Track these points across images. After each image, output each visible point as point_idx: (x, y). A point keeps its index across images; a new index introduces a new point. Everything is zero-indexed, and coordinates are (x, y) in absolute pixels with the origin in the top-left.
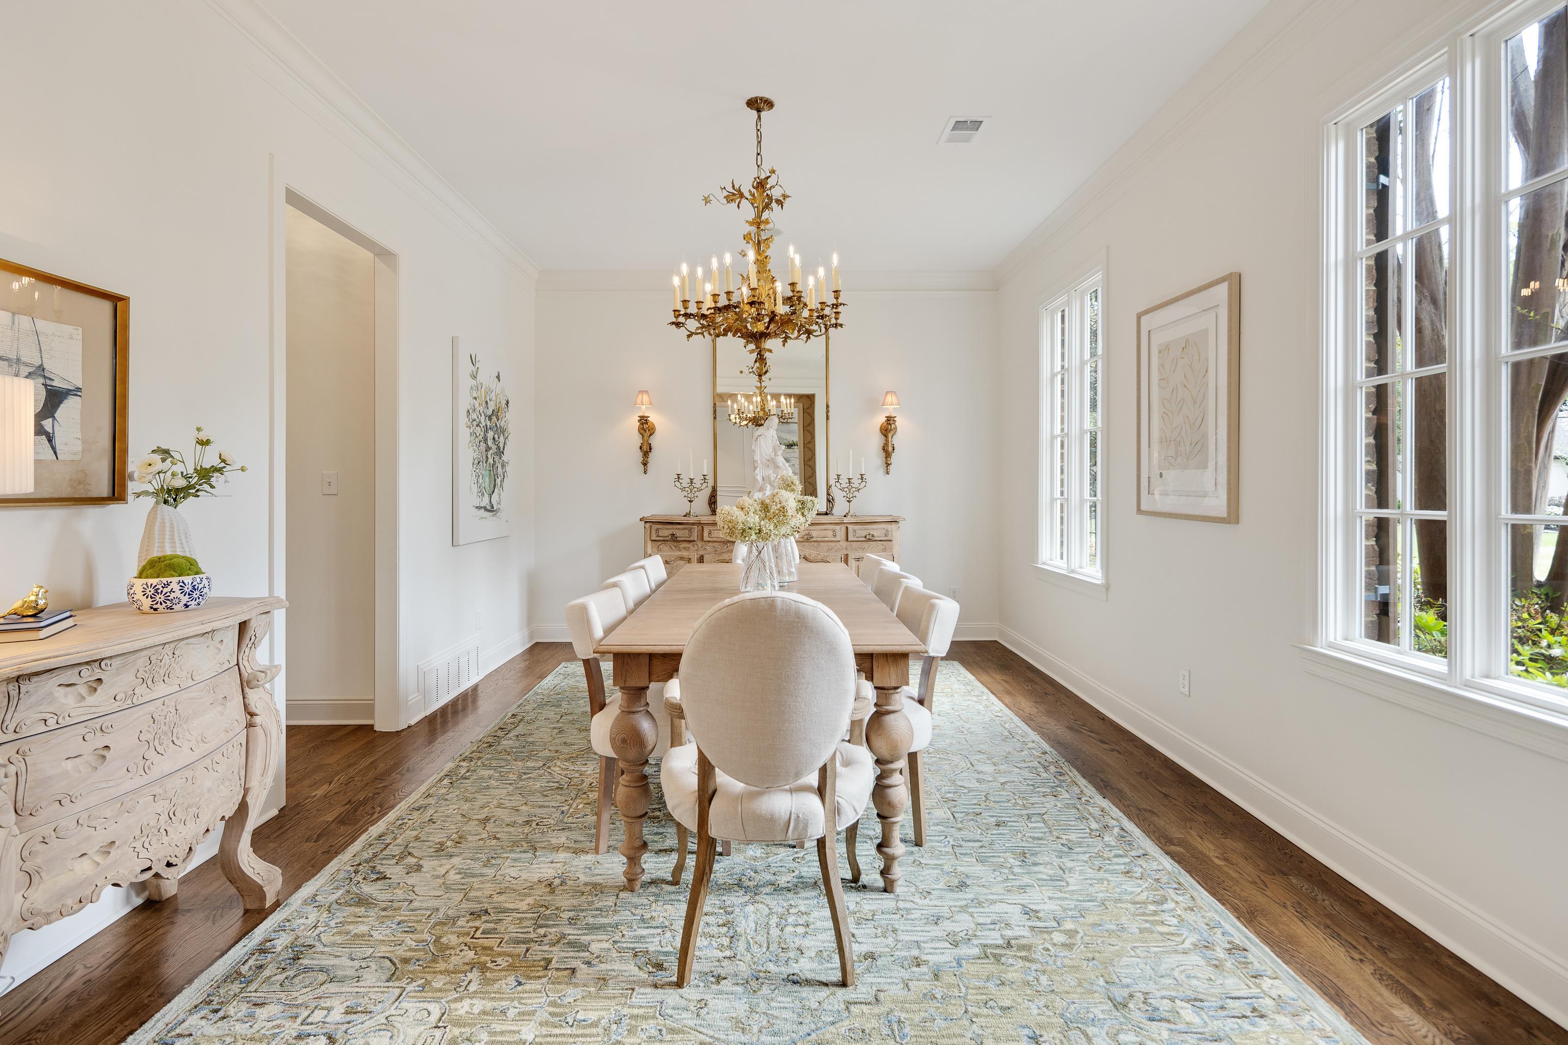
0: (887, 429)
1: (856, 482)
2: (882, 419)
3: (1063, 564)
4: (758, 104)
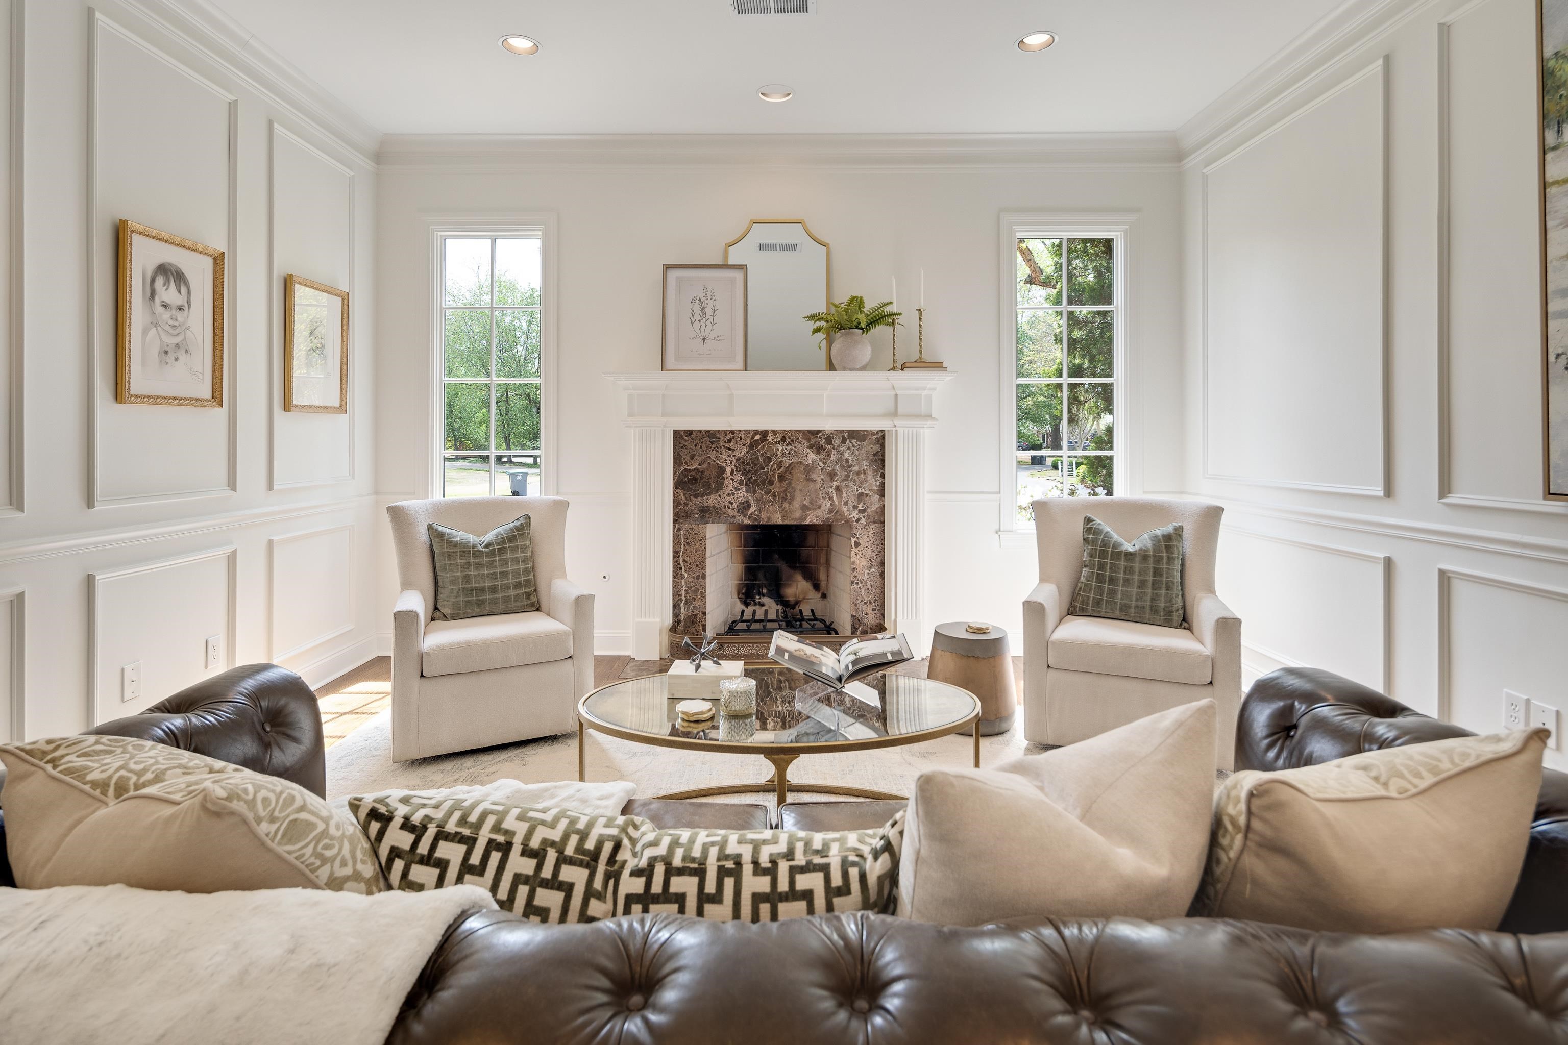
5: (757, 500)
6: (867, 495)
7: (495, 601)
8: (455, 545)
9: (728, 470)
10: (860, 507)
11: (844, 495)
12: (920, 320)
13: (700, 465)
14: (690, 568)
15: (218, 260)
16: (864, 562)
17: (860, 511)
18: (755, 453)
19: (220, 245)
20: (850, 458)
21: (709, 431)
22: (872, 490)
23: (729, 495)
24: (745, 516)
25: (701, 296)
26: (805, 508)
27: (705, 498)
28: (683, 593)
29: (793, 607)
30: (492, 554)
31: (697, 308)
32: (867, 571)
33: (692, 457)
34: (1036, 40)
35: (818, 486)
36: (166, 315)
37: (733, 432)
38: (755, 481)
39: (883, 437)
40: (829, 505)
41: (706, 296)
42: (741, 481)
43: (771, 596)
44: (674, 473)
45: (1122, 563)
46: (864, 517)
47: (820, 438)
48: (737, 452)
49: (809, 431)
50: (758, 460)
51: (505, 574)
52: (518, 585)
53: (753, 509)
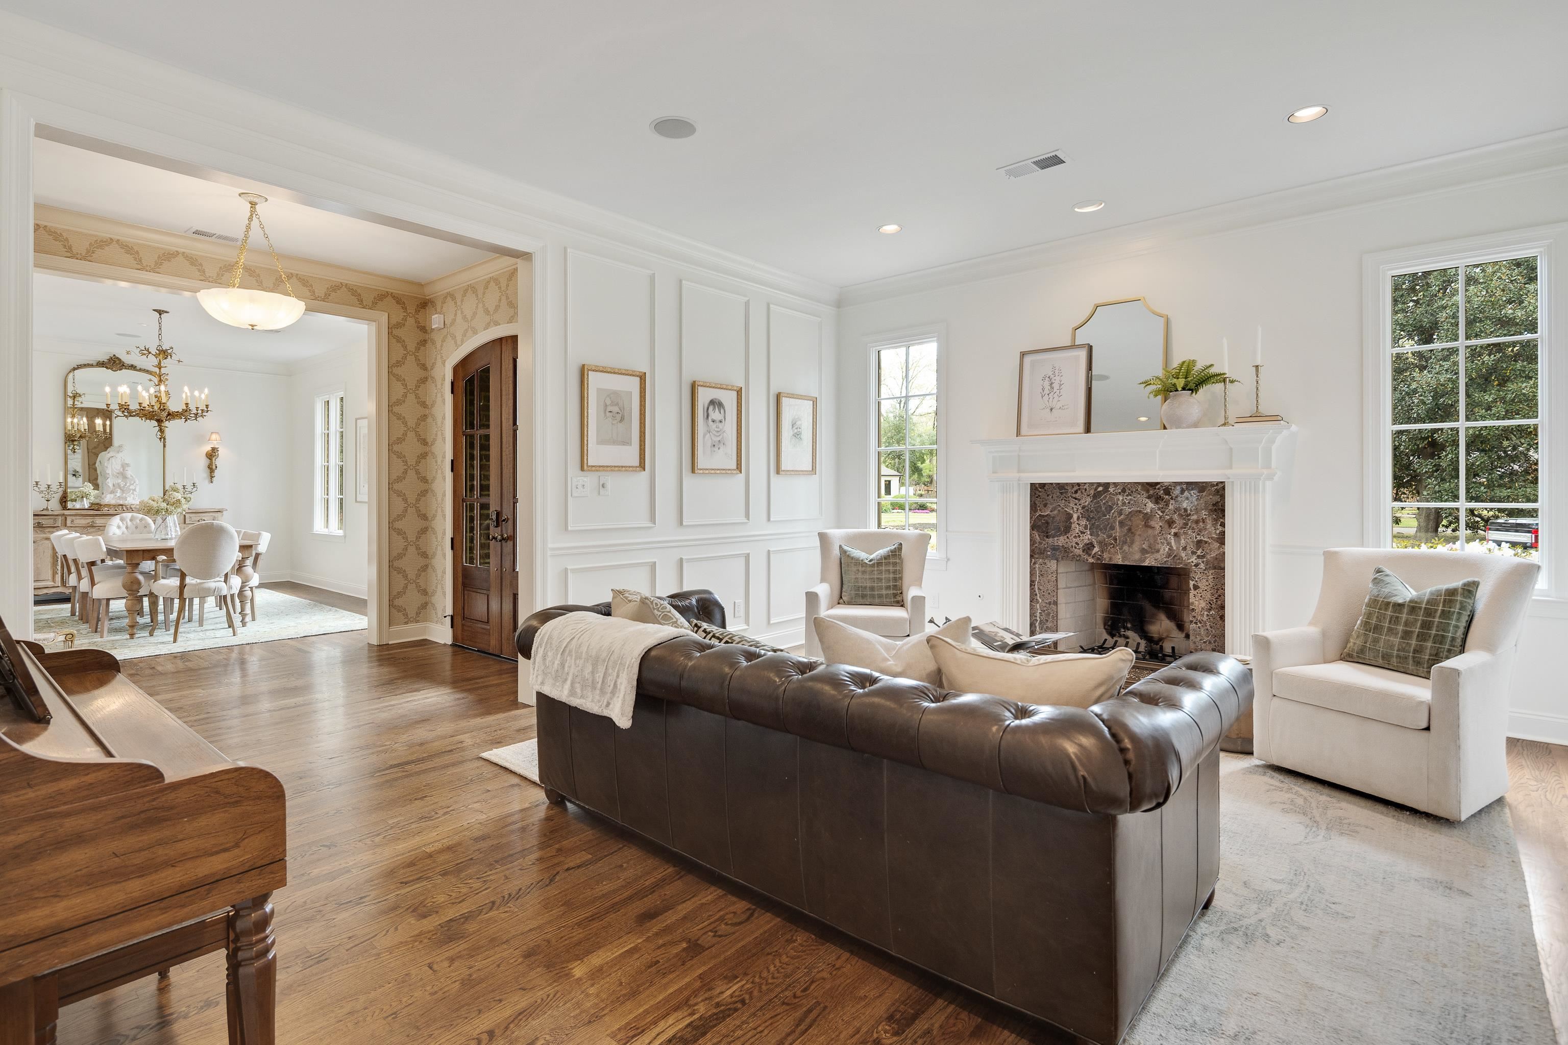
0: (212, 455)
1: (189, 488)
2: (208, 448)
3: (326, 530)
4: (160, 312)
5: (1100, 543)
6: (1206, 542)
7: (873, 596)
8: (852, 558)
9: (1075, 516)
10: (1199, 552)
11: (1183, 541)
12: (1257, 376)
13: (1051, 511)
14: (1043, 595)
15: (739, 392)
16: (1203, 604)
17: (1199, 557)
18: (1098, 502)
19: (741, 384)
20: (1189, 508)
21: (1059, 484)
22: (1212, 538)
23: (1075, 537)
24: (1090, 555)
25: (1050, 374)
26: (1144, 551)
27: (1056, 539)
28: (1038, 614)
29: (1157, 643)
30: (873, 565)
31: (1047, 383)
32: (1206, 613)
33: (1045, 505)
34: (1307, 114)
35: (1157, 532)
36: (713, 426)
37: (1079, 484)
38: (1098, 526)
39: (1224, 488)
40: (1167, 549)
41: (1054, 374)
42: (1086, 526)
43: (1134, 629)
44: (1031, 518)
45: (1389, 613)
46: (1203, 562)
47: (1159, 489)
48: (1082, 501)
49: (1148, 484)
50: (1101, 508)
51: (880, 580)
52: (888, 588)
53: (1096, 549)
